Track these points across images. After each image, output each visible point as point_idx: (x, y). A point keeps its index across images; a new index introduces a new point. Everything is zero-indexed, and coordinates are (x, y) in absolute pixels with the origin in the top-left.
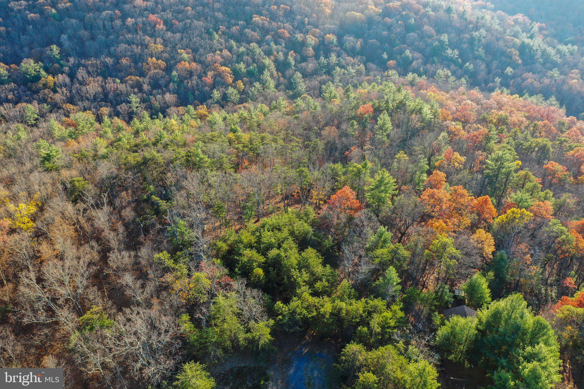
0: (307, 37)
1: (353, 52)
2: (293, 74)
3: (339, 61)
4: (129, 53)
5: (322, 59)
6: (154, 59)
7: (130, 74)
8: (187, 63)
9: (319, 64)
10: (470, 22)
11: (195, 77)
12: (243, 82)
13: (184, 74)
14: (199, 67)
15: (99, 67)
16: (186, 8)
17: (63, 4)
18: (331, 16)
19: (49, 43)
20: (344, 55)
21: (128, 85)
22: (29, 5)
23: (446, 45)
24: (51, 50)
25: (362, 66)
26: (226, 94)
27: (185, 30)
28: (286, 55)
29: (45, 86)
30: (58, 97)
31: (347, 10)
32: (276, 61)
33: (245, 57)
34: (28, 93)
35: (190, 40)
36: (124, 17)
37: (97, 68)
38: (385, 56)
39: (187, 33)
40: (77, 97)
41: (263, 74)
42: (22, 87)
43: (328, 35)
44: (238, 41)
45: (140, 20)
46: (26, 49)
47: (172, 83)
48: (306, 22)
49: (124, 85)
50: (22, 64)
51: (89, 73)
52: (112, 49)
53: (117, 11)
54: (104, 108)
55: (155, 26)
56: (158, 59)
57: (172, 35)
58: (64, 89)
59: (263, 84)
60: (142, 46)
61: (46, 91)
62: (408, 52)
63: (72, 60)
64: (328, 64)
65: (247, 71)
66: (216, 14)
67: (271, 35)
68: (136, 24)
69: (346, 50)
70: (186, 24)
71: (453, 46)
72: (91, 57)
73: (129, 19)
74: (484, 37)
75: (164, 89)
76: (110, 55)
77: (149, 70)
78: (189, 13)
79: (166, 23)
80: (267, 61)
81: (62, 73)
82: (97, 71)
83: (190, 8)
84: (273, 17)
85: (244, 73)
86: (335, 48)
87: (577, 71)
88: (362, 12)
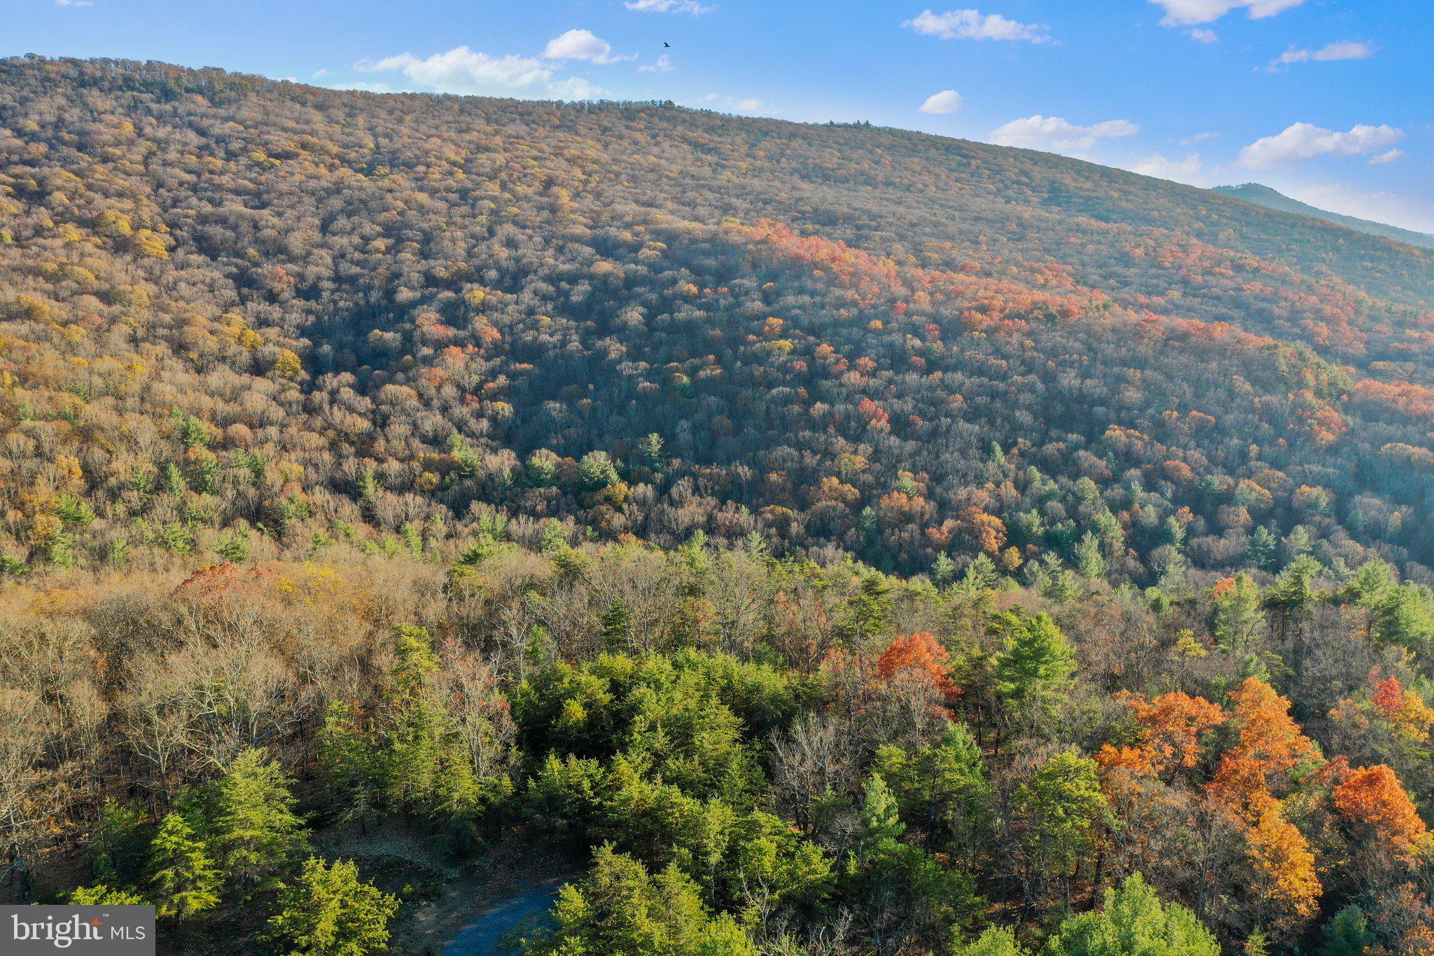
0: (1242, 483)
3: (1317, 545)
4: (791, 464)
6: (835, 480)
7: (777, 502)
8: (905, 496)
9: (1252, 544)
11: (913, 527)
13: (892, 517)
14: (931, 507)
15: (721, 481)
16: (952, 397)
17: (708, 371)
21: (761, 519)
22: (649, 369)
24: (649, 444)
27: (932, 436)
32: (1132, 524)
33: (1052, 504)
36: (809, 403)
37: (716, 482)
39: (936, 441)
40: (653, 526)
41: (1078, 541)
43: (1305, 488)
44: (1050, 471)
45: (841, 408)
48: (1253, 454)
50: (586, 458)
51: (696, 490)
52: (761, 453)
53: (802, 390)
55: (868, 421)
56: (845, 482)
57: (898, 442)
59: (1071, 560)
60: (824, 454)
63: (676, 463)
64: (1279, 548)
65: (1047, 531)
67: (1144, 469)
68: (831, 414)
69: (1350, 527)
70: (938, 425)
72: (711, 461)
77: (818, 499)
79: (893, 419)
80: (1105, 518)
81: (649, 482)
82: (712, 487)
83: (959, 397)
85: (1034, 536)
86: (1316, 518)
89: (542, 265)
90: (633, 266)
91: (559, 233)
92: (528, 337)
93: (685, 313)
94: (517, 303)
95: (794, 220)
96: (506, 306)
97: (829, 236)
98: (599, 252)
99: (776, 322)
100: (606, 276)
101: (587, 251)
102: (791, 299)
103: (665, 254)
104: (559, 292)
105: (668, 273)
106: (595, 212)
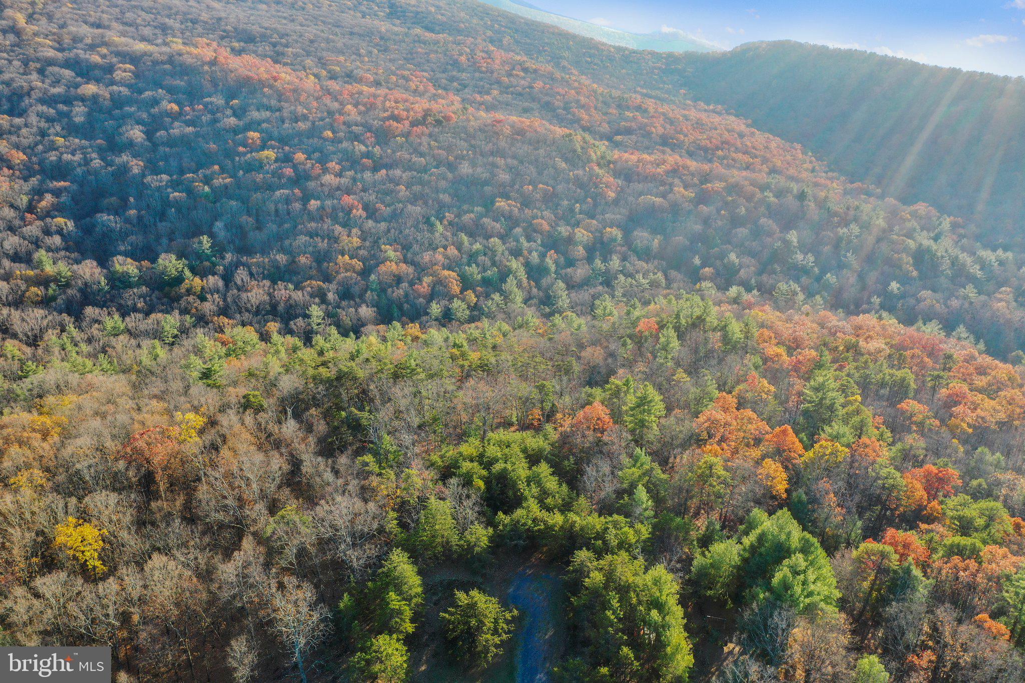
0: (576, 230)
1: (646, 255)
2: (553, 284)
3: (624, 266)
4: (311, 249)
5: (598, 263)
6: (347, 257)
7: (311, 278)
8: (393, 263)
9: (593, 270)
10: (836, 214)
11: (405, 285)
12: (474, 292)
13: (389, 280)
14: (411, 270)
15: (267, 267)
16: (398, 188)
17: (221, 180)
18: (616, 202)
19: (198, 233)
20: (633, 258)
21: (305, 294)
22: (172, 181)
23: (795, 247)
24: (200, 243)
25: (660, 275)
26: (449, 309)
27: (394, 216)
28: (543, 256)
29: (189, 292)
30: (208, 307)
31: (641, 194)
32: (527, 265)
33: (481, 258)
34: (165, 300)
35: (401, 232)
36: (305, 199)
37: (264, 268)
38: (697, 261)
39: (397, 222)
40: (234, 307)
41: (505, 282)
42: (157, 292)
43: (608, 229)
44: (471, 235)
45: (328, 203)
46: (165, 241)
47: (369, 292)
48: (577, 210)
49: (300, 293)
50: (160, 261)
51: (251, 275)
52: (287, 243)
53: (296, 191)
54: (272, 323)
55: (350, 211)
56: (351, 258)
57: (374, 224)
58: (216, 296)
59: (506, 296)
60: (329, 239)
61: (191, 298)
62: (733, 257)
63: (229, 256)
64: (607, 271)
65: (483, 279)
66: (441, 196)
67: (522, 228)
68: (322, 208)
69: (635, 252)
70: (395, 210)
71: (805, 248)
72: (256, 253)
73: (313, 202)
74: (857, 237)
75: (357, 300)
76: (282, 250)
77: (337, 272)
78: (401, 194)
79: (366, 208)
80: (515, 264)
81: (214, 274)
82: (263, 273)
83: (403, 187)
84: (526, 202)
85: (478, 281)
86: (618, 248)
87: (1008, 289)
88: (664, 196)
89: (32, 89)
90: (115, 88)
91: (33, 56)
92: (53, 157)
93: (178, 130)
94: (26, 125)
95: (222, 38)
96: (19, 128)
97: (255, 52)
98: (78, 75)
99: (254, 135)
100: (95, 98)
101: (67, 73)
102: (255, 115)
103: (137, 75)
104: (61, 114)
105: (148, 94)
106: (54, 34)
